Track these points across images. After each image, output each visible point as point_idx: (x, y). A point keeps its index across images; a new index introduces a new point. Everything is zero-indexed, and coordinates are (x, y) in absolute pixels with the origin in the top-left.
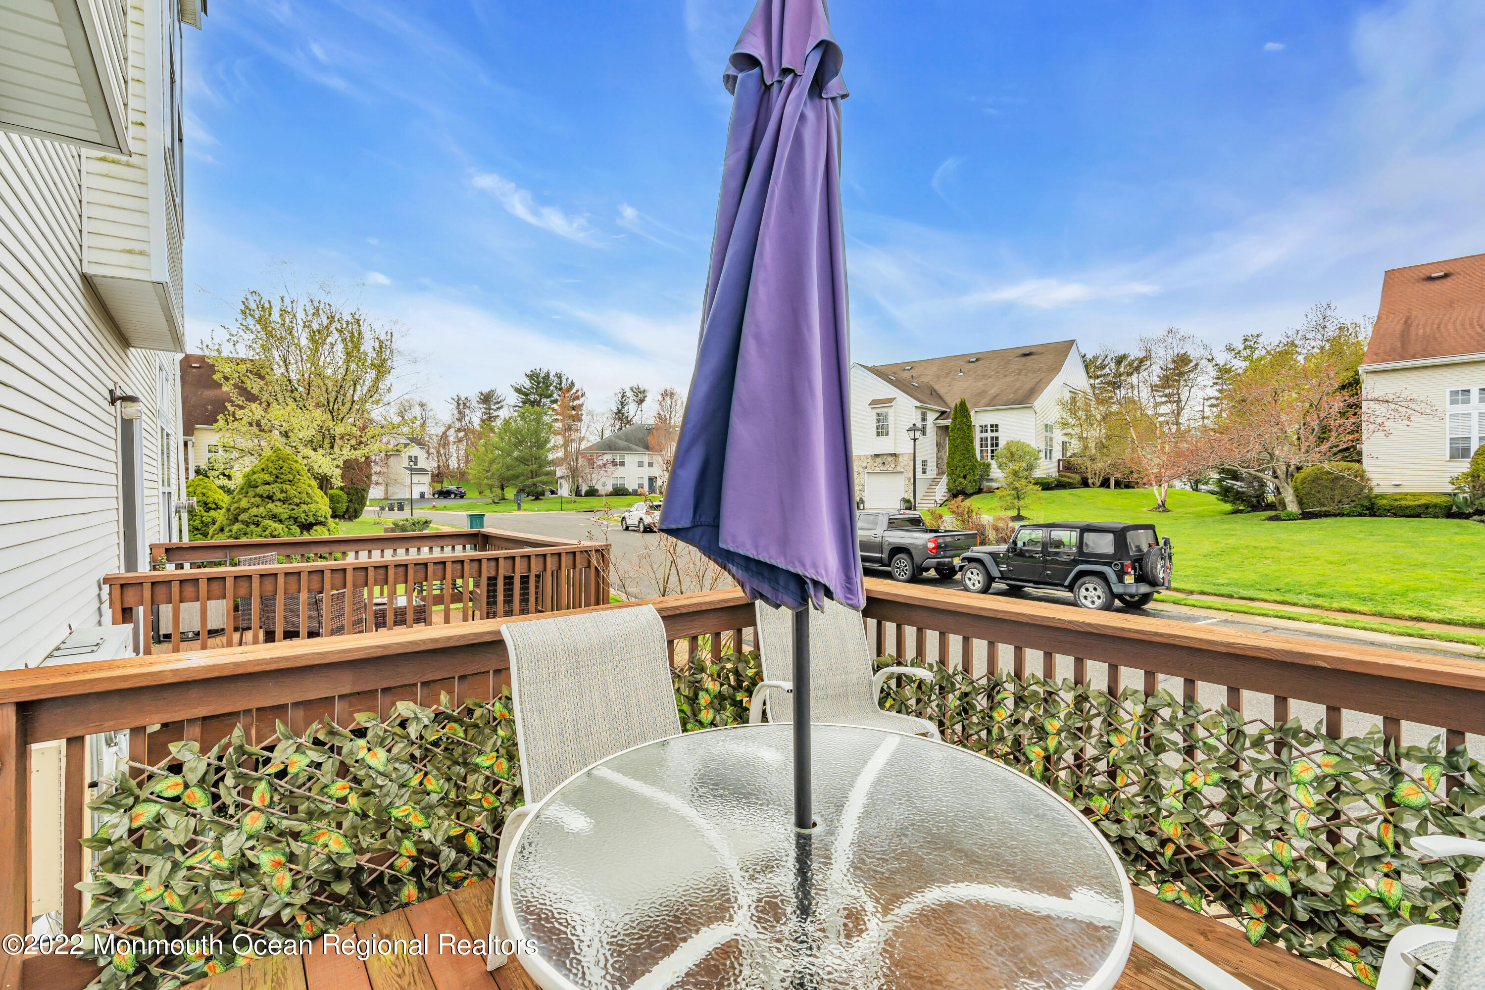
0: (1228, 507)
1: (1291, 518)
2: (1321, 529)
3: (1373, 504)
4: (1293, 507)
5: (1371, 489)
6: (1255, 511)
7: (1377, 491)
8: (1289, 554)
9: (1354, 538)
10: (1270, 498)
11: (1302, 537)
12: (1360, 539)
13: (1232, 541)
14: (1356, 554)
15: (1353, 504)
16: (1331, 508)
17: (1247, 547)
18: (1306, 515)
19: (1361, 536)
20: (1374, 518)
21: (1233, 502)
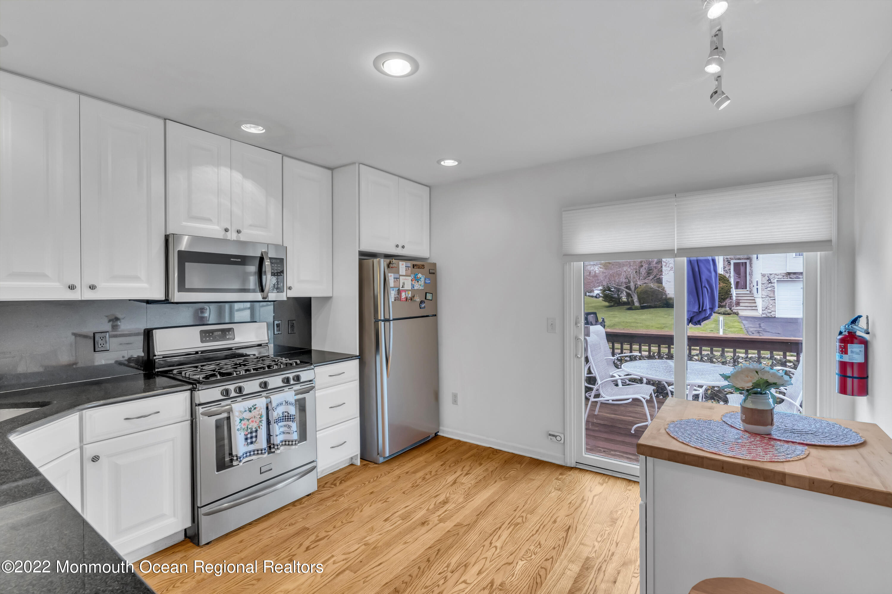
0: (607, 304)
1: (637, 309)
2: (650, 314)
3: (667, 302)
4: (637, 304)
5: (666, 296)
6: (619, 306)
7: (669, 296)
8: (641, 325)
9: (664, 317)
10: (624, 299)
11: (644, 317)
12: (666, 318)
13: (617, 320)
14: (666, 324)
15: (659, 302)
16: (652, 304)
17: (624, 322)
18: (643, 308)
19: (666, 316)
20: (668, 309)
21: (609, 302)
